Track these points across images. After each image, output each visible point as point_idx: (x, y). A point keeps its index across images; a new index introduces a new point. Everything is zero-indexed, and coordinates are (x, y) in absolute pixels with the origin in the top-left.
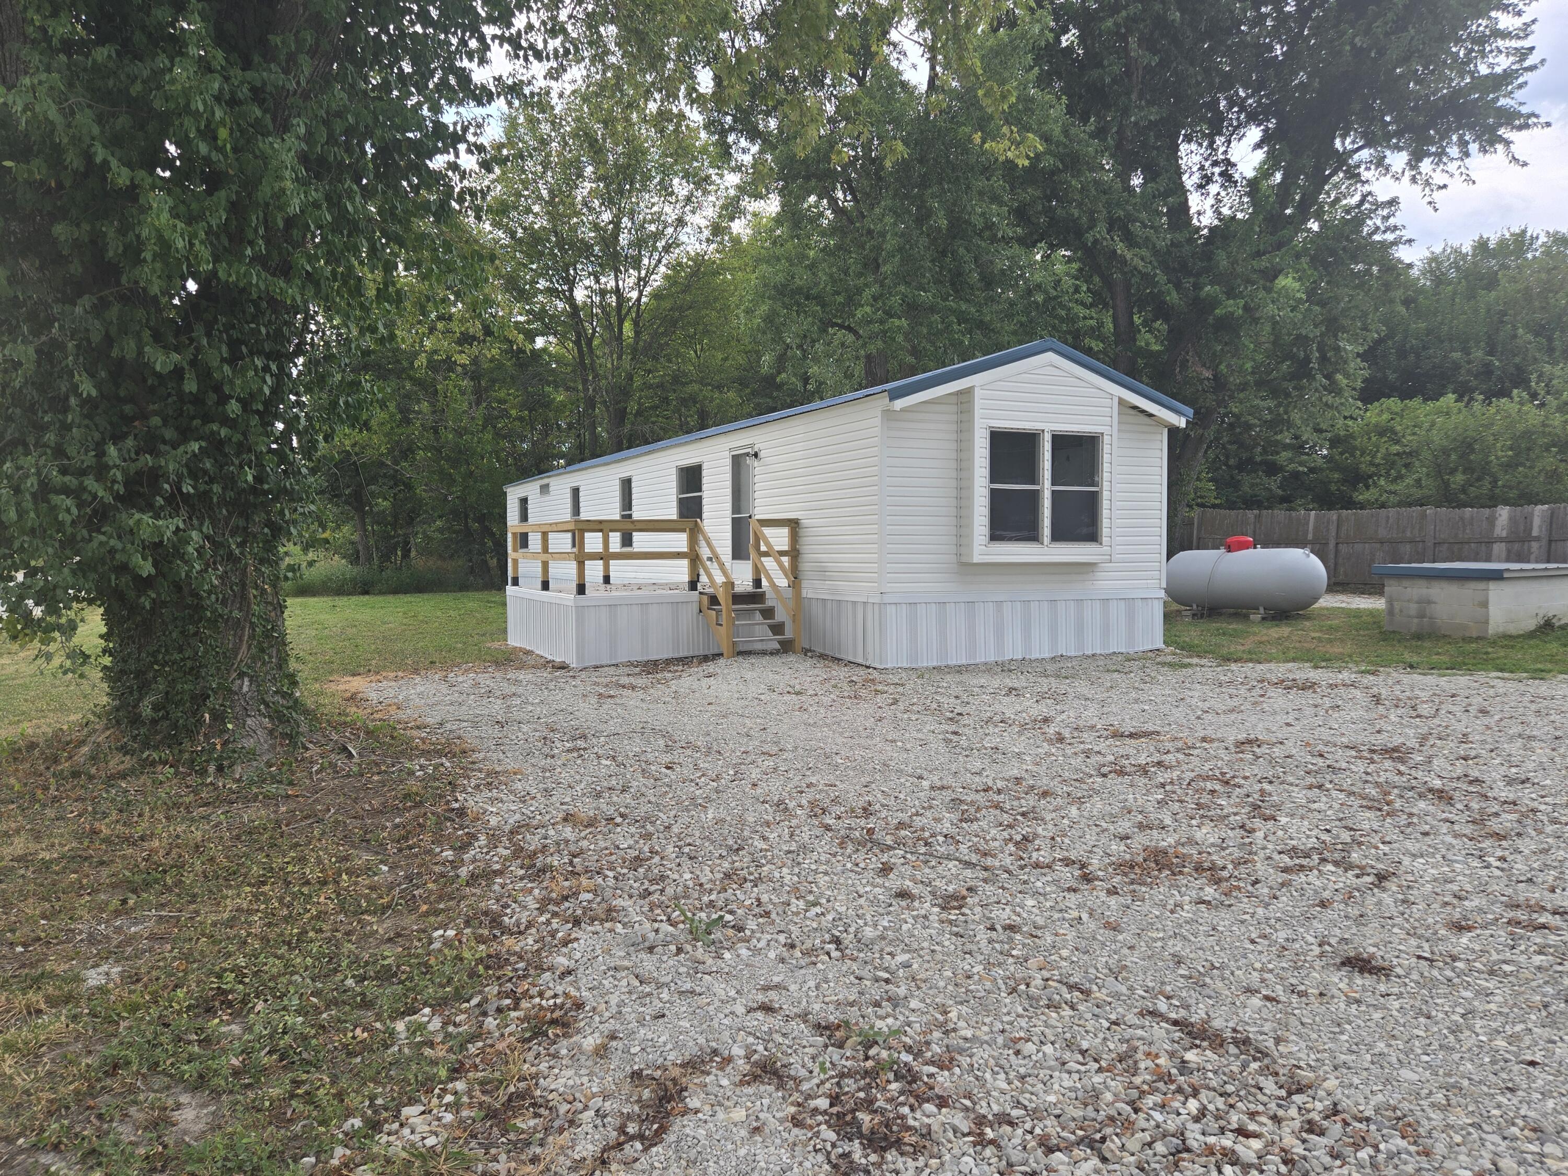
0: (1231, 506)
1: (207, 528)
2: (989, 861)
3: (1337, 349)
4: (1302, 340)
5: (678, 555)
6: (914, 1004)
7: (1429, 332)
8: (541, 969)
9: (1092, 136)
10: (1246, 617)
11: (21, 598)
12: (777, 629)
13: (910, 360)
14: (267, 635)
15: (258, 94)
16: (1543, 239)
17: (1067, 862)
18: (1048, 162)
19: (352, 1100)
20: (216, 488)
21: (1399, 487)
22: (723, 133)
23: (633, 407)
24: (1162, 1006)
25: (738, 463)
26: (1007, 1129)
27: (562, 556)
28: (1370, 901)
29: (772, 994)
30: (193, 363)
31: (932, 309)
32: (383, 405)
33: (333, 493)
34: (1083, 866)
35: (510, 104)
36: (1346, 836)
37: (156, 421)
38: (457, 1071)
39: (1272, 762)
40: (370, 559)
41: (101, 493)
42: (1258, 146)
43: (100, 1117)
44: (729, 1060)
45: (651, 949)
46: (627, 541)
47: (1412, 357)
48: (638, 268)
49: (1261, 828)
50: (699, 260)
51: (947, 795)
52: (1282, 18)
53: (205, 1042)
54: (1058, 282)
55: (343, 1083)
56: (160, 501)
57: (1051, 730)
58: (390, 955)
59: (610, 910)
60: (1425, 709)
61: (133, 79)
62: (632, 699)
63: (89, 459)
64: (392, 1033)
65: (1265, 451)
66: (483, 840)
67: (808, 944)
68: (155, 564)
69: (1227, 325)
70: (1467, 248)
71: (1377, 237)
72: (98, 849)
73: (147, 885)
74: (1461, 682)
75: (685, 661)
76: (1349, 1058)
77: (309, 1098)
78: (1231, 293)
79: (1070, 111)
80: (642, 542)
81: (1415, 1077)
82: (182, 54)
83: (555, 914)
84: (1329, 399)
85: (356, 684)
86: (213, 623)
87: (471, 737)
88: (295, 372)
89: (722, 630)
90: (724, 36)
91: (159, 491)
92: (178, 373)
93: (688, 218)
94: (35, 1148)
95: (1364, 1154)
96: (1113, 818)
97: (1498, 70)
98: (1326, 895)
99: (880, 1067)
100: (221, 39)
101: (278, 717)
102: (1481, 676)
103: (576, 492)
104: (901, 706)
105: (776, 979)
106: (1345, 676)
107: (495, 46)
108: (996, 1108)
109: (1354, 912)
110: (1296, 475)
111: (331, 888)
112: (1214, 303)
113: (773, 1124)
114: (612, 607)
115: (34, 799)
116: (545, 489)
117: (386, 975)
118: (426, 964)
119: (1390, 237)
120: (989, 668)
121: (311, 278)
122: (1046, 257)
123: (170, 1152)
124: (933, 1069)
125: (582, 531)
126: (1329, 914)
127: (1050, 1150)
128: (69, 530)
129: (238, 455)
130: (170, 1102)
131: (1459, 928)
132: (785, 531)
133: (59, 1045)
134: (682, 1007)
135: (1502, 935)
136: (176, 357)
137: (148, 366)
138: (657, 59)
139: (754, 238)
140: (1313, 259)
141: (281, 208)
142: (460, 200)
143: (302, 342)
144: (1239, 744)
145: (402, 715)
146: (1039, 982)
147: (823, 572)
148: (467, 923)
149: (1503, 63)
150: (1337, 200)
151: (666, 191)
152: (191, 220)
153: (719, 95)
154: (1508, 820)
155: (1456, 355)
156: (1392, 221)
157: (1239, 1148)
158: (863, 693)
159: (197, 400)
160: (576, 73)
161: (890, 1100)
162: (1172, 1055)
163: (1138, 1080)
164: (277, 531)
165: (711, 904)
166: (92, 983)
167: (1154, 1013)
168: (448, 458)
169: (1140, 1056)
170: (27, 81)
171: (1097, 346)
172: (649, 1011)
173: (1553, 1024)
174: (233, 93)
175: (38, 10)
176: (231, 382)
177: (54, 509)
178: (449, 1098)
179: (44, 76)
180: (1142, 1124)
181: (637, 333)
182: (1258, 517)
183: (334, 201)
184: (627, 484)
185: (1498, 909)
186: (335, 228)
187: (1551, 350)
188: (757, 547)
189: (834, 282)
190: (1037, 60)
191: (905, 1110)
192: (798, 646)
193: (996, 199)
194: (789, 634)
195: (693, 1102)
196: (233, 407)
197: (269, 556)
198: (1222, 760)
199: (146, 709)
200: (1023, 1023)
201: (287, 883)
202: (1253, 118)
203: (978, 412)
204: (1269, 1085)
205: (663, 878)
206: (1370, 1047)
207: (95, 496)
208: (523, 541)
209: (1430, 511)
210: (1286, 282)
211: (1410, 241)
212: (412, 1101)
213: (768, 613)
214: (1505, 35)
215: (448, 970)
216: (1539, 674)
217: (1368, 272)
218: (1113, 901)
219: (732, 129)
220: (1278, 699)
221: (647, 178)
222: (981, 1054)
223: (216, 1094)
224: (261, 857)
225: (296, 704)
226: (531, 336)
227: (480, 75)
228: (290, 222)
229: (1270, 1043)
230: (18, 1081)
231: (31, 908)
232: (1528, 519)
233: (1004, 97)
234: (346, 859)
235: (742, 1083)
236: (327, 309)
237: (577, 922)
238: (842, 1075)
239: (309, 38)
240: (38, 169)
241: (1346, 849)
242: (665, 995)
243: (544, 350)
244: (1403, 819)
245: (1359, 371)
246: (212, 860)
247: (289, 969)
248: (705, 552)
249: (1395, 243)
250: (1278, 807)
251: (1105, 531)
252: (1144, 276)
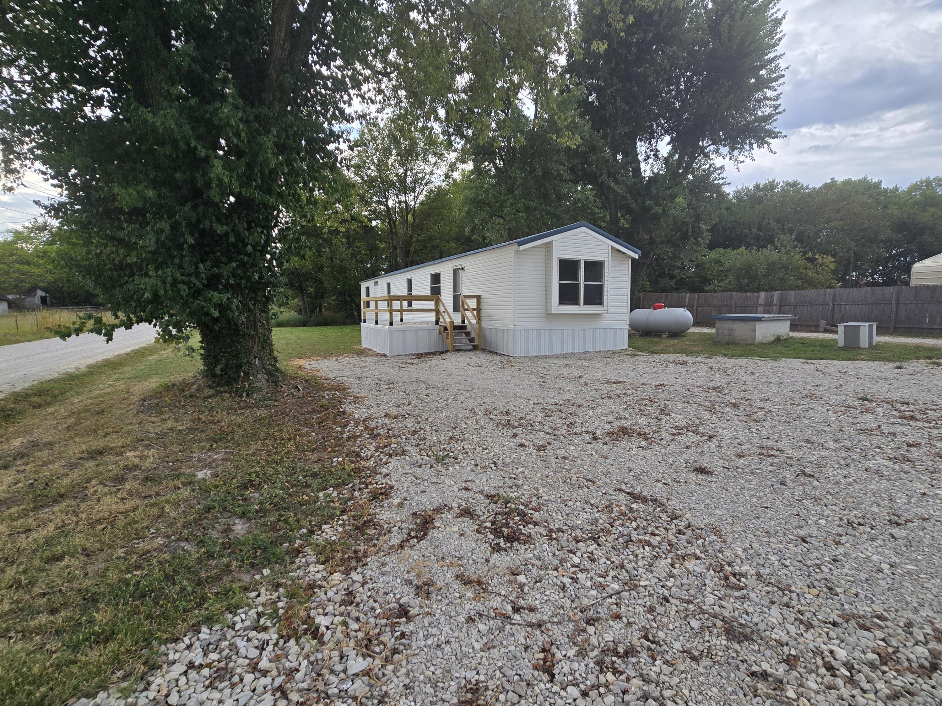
0: (656, 291)
1: (240, 298)
2: (556, 432)
3: (699, 228)
4: (685, 224)
5: (431, 310)
6: (525, 487)
7: (735, 221)
8: (376, 473)
9: (601, 138)
10: (661, 336)
11: (167, 325)
12: (472, 340)
13: (526, 230)
14: (265, 341)
15: (257, 118)
16: (781, 184)
17: (587, 432)
18: (583, 148)
19: (303, 522)
20: (243, 281)
21: (722, 284)
22: (450, 136)
23: (412, 250)
24: (623, 487)
25: (456, 272)
26: (561, 534)
27: (384, 311)
28: (706, 446)
29: (469, 484)
30: (233, 230)
31: (536, 209)
32: (310, 249)
33: (290, 285)
34: (594, 434)
35: (361, 123)
36: (697, 422)
37: (218, 254)
38: (343, 512)
39: (669, 393)
40: (306, 312)
41: (197, 283)
42: (669, 144)
43: (204, 528)
44: (452, 508)
45: (420, 466)
46: (410, 304)
47: (728, 232)
48: (414, 192)
49: (664, 419)
50: (439, 189)
51: (540, 407)
52: (679, 91)
53: (245, 500)
54: (587, 198)
55: (299, 516)
56: (221, 287)
57: (582, 381)
58: (316, 467)
59: (404, 451)
60: (730, 372)
61: (206, 112)
62: (412, 368)
63: (192, 269)
64: (318, 497)
65: (669, 269)
66: (352, 424)
67: (483, 464)
68: (220, 312)
69: (656, 218)
70: (751, 188)
71: (716, 182)
72: (201, 426)
73: (220, 440)
74: (743, 361)
75: (434, 354)
76: (695, 506)
77: (286, 521)
78: (657, 204)
79: (592, 128)
80: (416, 304)
81: (721, 513)
82: (226, 101)
83: (382, 453)
84: (695, 248)
85: (302, 362)
86: (243, 336)
87: (347, 383)
88: (274, 235)
89: (449, 341)
90: (450, 95)
91: (220, 282)
92: (226, 234)
93: (435, 171)
94: (178, 540)
95: (700, 542)
96: (606, 415)
97: (766, 114)
98: (689, 444)
99: (512, 511)
100: (242, 95)
101: (270, 374)
102: (752, 359)
103: (389, 285)
104: (522, 371)
105: (470, 478)
106: (699, 359)
107: (354, 98)
108: (557, 526)
109: (699, 450)
110: (682, 279)
111: (292, 441)
112: (650, 208)
113: (469, 532)
114: (404, 331)
115: (175, 406)
116: (376, 283)
117: (315, 475)
118: (331, 471)
119: (721, 182)
120: (557, 357)
121: (280, 195)
122: (582, 188)
123: (232, 541)
124: (532, 512)
125: (391, 300)
126: (690, 451)
127: (578, 542)
128: (185, 298)
129: (251, 268)
130: (231, 523)
131: (740, 456)
132: (475, 300)
133: (187, 501)
134: (433, 488)
135: (757, 459)
136: (226, 228)
137: (214, 231)
138: (422, 105)
139: (462, 181)
140: (691, 191)
141: (267, 165)
142: (341, 163)
143: (277, 222)
144: (657, 386)
145: (320, 374)
146: (575, 478)
147: (490, 317)
148: (347, 456)
149: (768, 111)
150: (700, 166)
151: (426, 160)
152: (231, 171)
153: (448, 119)
154: (760, 415)
155: (746, 231)
156: (721, 175)
157: (651, 540)
158: (506, 366)
159: (235, 245)
160: (388, 111)
161: (515, 523)
162: (626, 505)
163: (613, 515)
164: (268, 299)
165: (444, 449)
166: (200, 477)
167: (620, 490)
168: (337, 271)
169: (614, 506)
170: (162, 112)
171: (603, 224)
172: (419, 490)
173: (775, 493)
174: (247, 118)
175: (166, 83)
176: (248, 238)
177: (179, 290)
178: (341, 522)
179: (169, 110)
180: (614, 531)
181: (414, 219)
182: (666, 296)
183: (288, 162)
184: (410, 281)
185: (755, 449)
186: (290, 173)
187: (783, 229)
188: (463, 306)
189: (495, 197)
190: (579, 107)
191: (521, 527)
192: (480, 347)
193: (562, 164)
194: (476, 343)
195: (437, 524)
196: (249, 248)
197: (265, 310)
198: (650, 392)
199: (218, 371)
200: (569, 494)
201: (275, 439)
202: (667, 132)
203: (554, 251)
204: (664, 516)
205: (425, 439)
206: (703, 502)
207: (195, 285)
208: (368, 304)
209: (734, 294)
210: (679, 200)
211: (729, 184)
212: (326, 523)
213: (468, 334)
214: (769, 99)
215: (339, 473)
216: (774, 358)
217: (712, 196)
218: (605, 447)
219: (453, 134)
220: (672, 368)
221: (418, 155)
222: (552, 506)
223: (249, 519)
224: (264, 429)
225: (277, 370)
226: (370, 220)
227: (348, 110)
228: (271, 172)
229: (665, 501)
230: (171, 514)
231: (175, 448)
232: (772, 297)
233: (566, 119)
234: (298, 430)
235: (456, 517)
236: (287, 209)
237: (390, 456)
238: (496, 514)
239: (278, 94)
240: (168, 150)
241: (697, 426)
242: (426, 484)
243: (376, 226)
244: (720, 415)
245: (707, 236)
246: (245, 430)
247: (277, 472)
248: (442, 309)
249: (723, 184)
250: (671, 410)
251: (605, 301)
252: (622, 197)
